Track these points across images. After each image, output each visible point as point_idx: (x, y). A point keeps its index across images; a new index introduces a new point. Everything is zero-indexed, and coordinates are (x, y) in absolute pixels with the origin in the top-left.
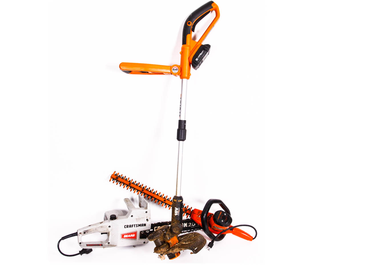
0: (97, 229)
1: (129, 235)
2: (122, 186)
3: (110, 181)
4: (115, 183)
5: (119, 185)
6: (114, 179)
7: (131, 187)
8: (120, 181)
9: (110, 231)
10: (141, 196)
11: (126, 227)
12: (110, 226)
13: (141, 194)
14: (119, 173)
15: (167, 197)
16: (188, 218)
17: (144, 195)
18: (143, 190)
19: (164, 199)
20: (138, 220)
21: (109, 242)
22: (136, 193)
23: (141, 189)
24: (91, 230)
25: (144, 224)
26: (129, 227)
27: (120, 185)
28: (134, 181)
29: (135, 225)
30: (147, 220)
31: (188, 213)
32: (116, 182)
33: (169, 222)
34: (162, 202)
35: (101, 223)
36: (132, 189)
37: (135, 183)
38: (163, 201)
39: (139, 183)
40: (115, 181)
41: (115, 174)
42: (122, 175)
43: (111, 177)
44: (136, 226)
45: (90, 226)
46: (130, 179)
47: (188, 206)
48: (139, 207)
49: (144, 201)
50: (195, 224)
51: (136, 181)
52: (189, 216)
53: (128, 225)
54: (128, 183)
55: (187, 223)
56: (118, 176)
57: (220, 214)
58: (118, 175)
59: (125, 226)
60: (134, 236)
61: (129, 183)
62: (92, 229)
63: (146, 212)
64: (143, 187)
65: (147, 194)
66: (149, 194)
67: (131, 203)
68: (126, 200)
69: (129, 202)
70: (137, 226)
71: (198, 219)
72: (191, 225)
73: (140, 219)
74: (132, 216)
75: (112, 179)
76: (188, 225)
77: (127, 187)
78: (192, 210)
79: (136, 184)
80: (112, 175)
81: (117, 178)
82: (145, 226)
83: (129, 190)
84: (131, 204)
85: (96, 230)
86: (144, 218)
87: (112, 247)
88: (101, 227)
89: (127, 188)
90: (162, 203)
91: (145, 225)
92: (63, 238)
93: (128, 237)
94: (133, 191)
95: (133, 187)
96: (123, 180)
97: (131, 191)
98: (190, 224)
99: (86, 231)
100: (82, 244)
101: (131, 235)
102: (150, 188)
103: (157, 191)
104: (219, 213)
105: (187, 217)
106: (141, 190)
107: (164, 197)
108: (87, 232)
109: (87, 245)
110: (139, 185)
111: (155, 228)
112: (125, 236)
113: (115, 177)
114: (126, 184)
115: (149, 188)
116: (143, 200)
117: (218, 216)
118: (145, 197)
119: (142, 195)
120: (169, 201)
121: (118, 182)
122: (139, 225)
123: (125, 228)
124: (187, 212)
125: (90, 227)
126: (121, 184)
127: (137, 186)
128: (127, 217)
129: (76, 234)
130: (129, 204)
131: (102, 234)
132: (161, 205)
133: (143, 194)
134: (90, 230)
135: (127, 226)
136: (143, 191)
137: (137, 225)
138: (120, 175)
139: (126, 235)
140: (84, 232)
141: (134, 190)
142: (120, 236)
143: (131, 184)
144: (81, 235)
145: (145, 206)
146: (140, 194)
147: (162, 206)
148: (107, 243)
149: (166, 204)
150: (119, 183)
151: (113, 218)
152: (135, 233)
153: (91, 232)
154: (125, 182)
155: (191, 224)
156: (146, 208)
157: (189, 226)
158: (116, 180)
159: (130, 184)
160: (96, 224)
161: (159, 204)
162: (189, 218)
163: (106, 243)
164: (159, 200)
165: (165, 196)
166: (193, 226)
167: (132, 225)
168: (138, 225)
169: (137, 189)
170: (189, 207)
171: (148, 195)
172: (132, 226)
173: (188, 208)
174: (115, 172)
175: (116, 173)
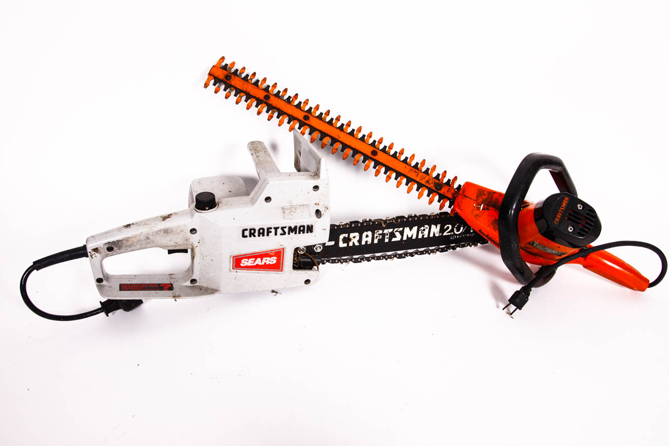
0: (151, 237)
1: (259, 259)
2: (243, 104)
3: (206, 86)
4: (222, 93)
5: (233, 98)
6: (217, 81)
7: (270, 108)
8: (236, 88)
9: (196, 244)
10: (299, 136)
11: (247, 233)
12: (193, 231)
13: (300, 131)
14: (233, 64)
15: (381, 141)
16: (443, 210)
17: (310, 134)
18: (306, 118)
19: (371, 149)
20: (287, 212)
21: (193, 278)
22: (286, 126)
23: (300, 115)
24: (130, 242)
25: (308, 226)
26: (256, 234)
27: (236, 98)
28: (280, 88)
29: (276, 229)
30: (318, 213)
31: (447, 195)
32: (225, 90)
33: (385, 221)
34: (366, 158)
35: (164, 218)
36: (273, 113)
37: (283, 96)
38: (369, 154)
39: (297, 95)
40: (223, 87)
41: (223, 64)
42: (244, 68)
43: (210, 74)
44: (282, 232)
45: (128, 226)
46: (269, 82)
47: (445, 172)
48: (295, 170)
49: (311, 152)
50: (462, 228)
51: (286, 90)
52: (447, 203)
53: (254, 230)
54: (261, 95)
55: (439, 226)
56: (233, 70)
57: (564, 205)
58: (230, 69)
59: (244, 231)
60: (275, 262)
61: (266, 94)
62: (135, 237)
63: (316, 188)
64: (307, 108)
65: (321, 132)
66: (326, 132)
67: (269, 155)
68: (255, 148)
69: (261, 154)
70: (284, 233)
71: (476, 215)
72: (452, 230)
73: (296, 209)
74: (268, 199)
75: (212, 82)
76: (442, 230)
77: (257, 106)
78: (456, 186)
79: (286, 97)
80: (214, 66)
81: (228, 77)
82: (309, 233)
83: (265, 115)
84: (269, 159)
85: (146, 242)
86: (307, 205)
87: (202, 294)
88: (166, 231)
89: (257, 109)
90: (364, 162)
91: (310, 229)
92: (40, 264)
93: (255, 264)
94: (275, 120)
95: (278, 106)
96: (245, 83)
97: (270, 118)
98: (448, 228)
99: (114, 243)
100: (104, 283)
101: (264, 259)
102: (329, 111)
103: (350, 122)
104: (560, 203)
105: (441, 207)
106: (301, 118)
107: (371, 141)
108: (120, 248)
109: (123, 287)
110: (296, 103)
111: (342, 237)
112: (244, 263)
113: (221, 74)
114: (255, 97)
115: (328, 113)
116: (307, 149)
117: (556, 212)
118: (312, 141)
119: (303, 133)
120: (388, 153)
121: (231, 90)
122: (290, 228)
123: (244, 236)
124: (441, 192)
125: (128, 229)
126: (241, 97)
127: (288, 105)
128: (253, 202)
129: (79, 253)
130: (262, 159)
131: (170, 252)
132: (364, 165)
133: (308, 131)
134: (127, 239)
135: (251, 230)
136: (306, 122)
137: (283, 228)
138: (237, 70)
139: (248, 258)
140: (106, 246)
141: (278, 117)
142: (228, 263)
143: (272, 98)
144: (97, 254)
145: (313, 168)
146: (299, 128)
147: (365, 170)
148: (189, 282)
149: (377, 163)
150: (233, 93)
151: (205, 202)
152: (279, 254)
153: (130, 246)
154: (253, 91)
155: (450, 226)
156: (317, 174)
157: (445, 234)
158: (225, 83)
159: (267, 97)
160: (149, 220)
161: (356, 163)
162: (447, 209)
163: (185, 281)
164: (356, 152)
165: (376, 137)
166: (456, 235)
167: (268, 229)
168: (286, 230)
169: (290, 112)
170: (450, 176)
171: (324, 135)
172: (269, 232)
173: (445, 180)
174: (223, 58)
175: (228, 61)
